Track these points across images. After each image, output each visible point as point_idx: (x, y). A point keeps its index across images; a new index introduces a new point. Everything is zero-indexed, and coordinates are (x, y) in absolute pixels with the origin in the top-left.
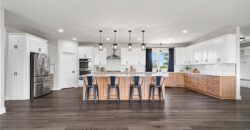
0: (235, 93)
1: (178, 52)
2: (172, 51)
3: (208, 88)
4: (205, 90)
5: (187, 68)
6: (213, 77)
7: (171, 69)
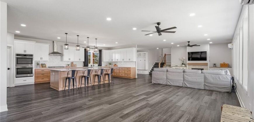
0: (135, 76)
1: (104, 52)
2: (100, 51)
3: (125, 74)
4: (123, 75)
5: (110, 64)
6: (128, 68)
7: (100, 65)
